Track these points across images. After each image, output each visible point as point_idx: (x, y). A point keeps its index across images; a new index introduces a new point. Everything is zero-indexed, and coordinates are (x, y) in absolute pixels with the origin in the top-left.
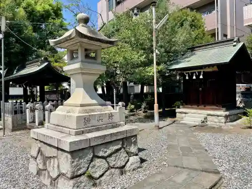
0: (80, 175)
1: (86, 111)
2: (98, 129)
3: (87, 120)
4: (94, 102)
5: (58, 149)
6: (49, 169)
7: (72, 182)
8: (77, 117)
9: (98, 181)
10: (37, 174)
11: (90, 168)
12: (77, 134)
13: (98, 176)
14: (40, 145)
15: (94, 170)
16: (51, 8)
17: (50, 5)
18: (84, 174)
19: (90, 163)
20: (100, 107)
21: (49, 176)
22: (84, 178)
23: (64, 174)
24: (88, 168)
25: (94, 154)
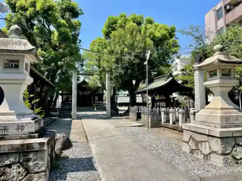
0: (227, 154)
1: (226, 113)
2: (236, 126)
3: (227, 119)
4: (232, 107)
5: (208, 135)
6: (201, 149)
7: (222, 157)
8: (221, 116)
9: (239, 161)
10: (191, 152)
11: (233, 152)
12: (222, 127)
13: (239, 158)
14: (191, 133)
15: (235, 153)
16: (167, 32)
17: (166, 30)
18: (229, 154)
19: (233, 148)
20: (236, 111)
21: (202, 153)
22: (229, 157)
23: (215, 152)
24: (232, 151)
25: (235, 142)
